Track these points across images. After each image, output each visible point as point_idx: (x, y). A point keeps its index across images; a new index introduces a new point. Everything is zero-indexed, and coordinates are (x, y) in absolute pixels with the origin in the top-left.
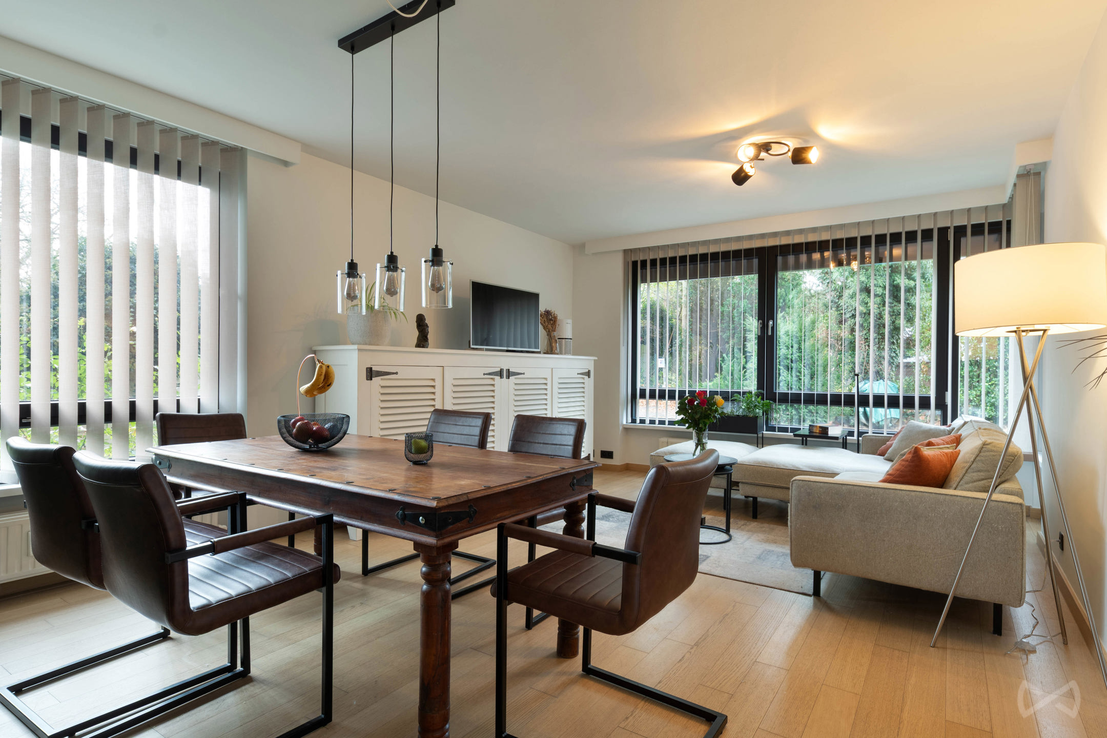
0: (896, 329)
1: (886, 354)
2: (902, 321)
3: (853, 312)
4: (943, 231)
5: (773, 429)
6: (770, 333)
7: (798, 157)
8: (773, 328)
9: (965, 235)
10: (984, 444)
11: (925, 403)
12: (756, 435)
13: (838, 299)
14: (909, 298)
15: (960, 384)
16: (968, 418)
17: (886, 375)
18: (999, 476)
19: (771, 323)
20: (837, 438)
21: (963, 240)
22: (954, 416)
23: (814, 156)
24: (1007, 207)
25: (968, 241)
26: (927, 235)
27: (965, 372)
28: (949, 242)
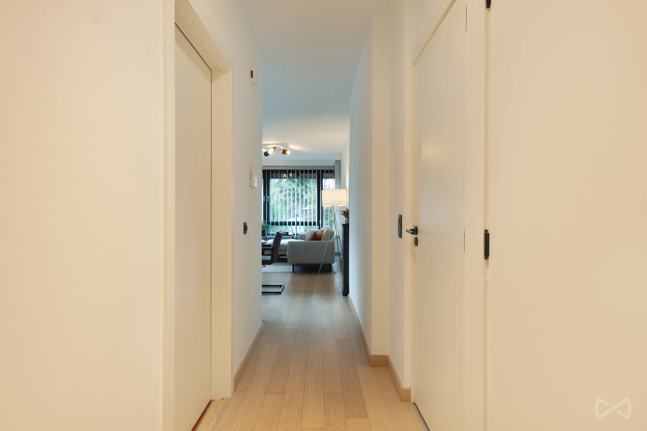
0: (302, 196)
1: (300, 206)
2: (304, 193)
3: (286, 188)
4: (319, 171)
5: (269, 235)
6: (268, 201)
7: (284, 152)
8: (269, 199)
9: (324, 173)
10: (328, 230)
11: (314, 224)
12: (264, 237)
13: (280, 182)
14: (307, 183)
15: (323, 216)
16: (325, 227)
17: (300, 216)
18: (330, 237)
19: (268, 197)
20: (291, 235)
21: (324, 174)
22: (322, 227)
23: (288, 152)
24: (334, 166)
25: (325, 174)
26: (314, 171)
27: (324, 214)
28: (320, 174)
